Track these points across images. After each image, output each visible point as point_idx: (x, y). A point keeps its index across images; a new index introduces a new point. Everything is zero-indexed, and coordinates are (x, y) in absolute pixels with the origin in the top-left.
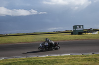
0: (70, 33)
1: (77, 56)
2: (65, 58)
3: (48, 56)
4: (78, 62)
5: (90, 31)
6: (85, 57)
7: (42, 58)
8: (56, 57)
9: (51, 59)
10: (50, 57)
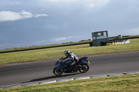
0: (89, 45)
1: (100, 79)
2: (81, 84)
3: (55, 81)
4: (102, 89)
5: (117, 39)
6: (112, 80)
7: (47, 85)
8: (68, 83)
9: (60, 86)
10: (59, 84)
